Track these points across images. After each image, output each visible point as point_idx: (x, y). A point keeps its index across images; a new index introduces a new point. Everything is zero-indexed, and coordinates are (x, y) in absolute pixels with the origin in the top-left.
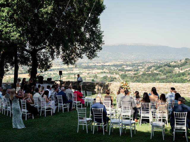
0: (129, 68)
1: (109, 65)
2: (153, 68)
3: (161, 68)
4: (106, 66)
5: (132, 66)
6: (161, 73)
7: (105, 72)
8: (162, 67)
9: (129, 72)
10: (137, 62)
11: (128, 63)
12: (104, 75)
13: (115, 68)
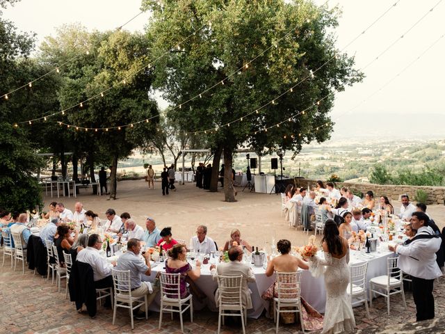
0: (366, 152)
1: (334, 147)
2: (406, 151)
3: (418, 153)
4: (330, 148)
5: (372, 148)
6: (417, 159)
7: (323, 159)
8: (421, 149)
9: (363, 159)
10: (383, 141)
11: (367, 143)
12: (321, 162)
13: (343, 152)
